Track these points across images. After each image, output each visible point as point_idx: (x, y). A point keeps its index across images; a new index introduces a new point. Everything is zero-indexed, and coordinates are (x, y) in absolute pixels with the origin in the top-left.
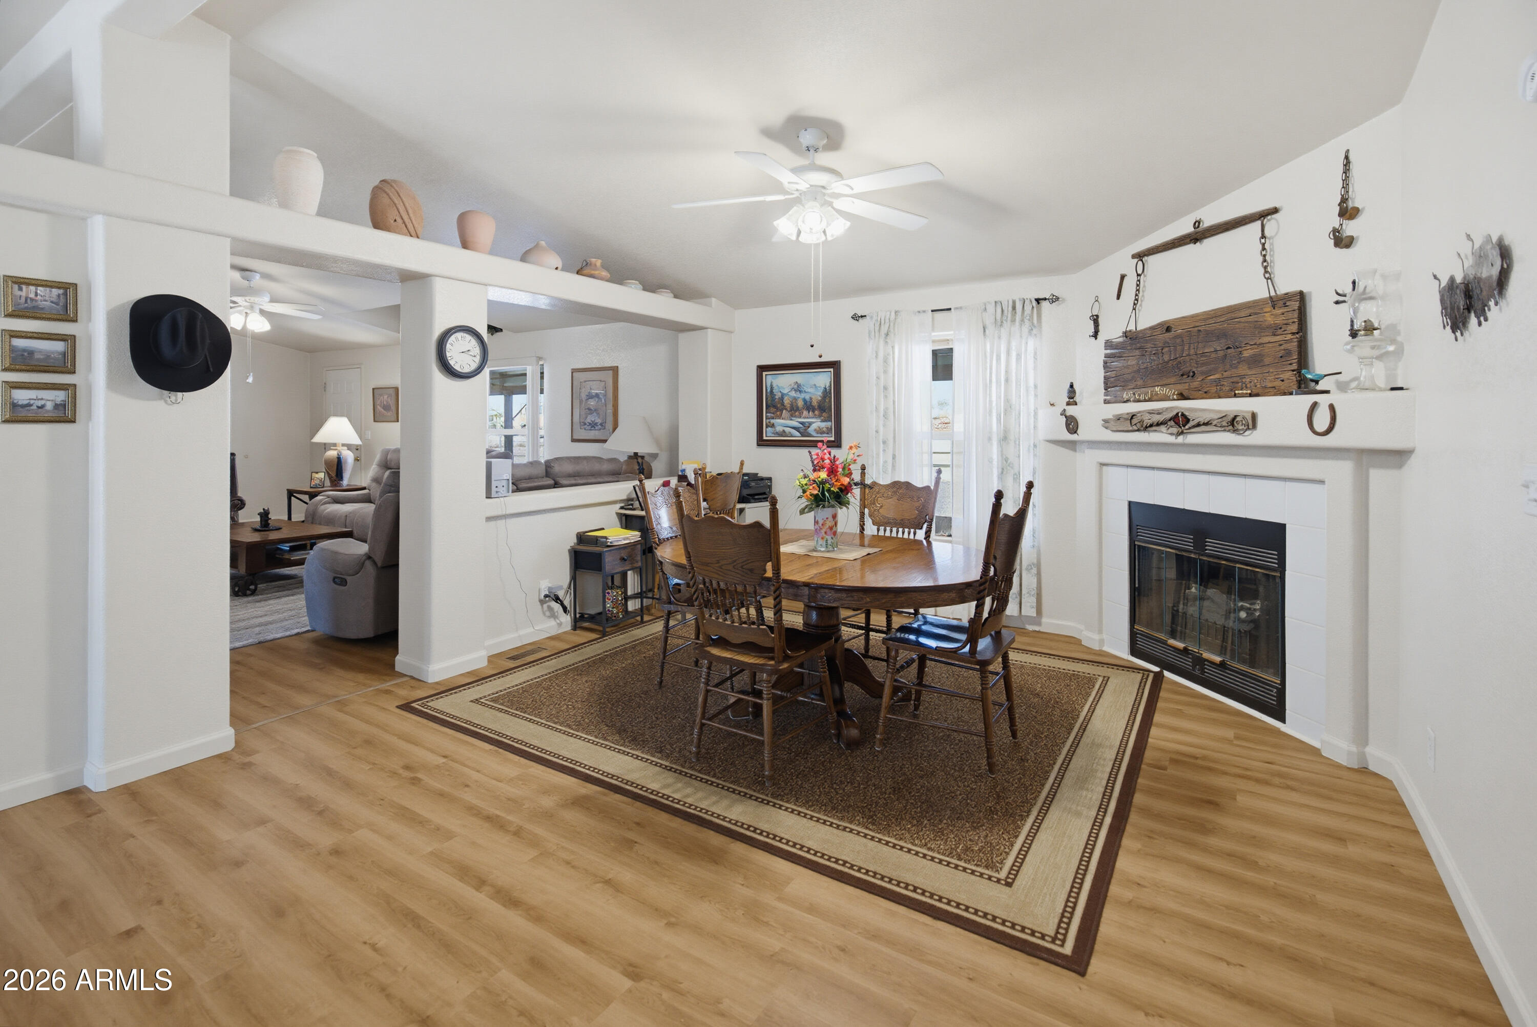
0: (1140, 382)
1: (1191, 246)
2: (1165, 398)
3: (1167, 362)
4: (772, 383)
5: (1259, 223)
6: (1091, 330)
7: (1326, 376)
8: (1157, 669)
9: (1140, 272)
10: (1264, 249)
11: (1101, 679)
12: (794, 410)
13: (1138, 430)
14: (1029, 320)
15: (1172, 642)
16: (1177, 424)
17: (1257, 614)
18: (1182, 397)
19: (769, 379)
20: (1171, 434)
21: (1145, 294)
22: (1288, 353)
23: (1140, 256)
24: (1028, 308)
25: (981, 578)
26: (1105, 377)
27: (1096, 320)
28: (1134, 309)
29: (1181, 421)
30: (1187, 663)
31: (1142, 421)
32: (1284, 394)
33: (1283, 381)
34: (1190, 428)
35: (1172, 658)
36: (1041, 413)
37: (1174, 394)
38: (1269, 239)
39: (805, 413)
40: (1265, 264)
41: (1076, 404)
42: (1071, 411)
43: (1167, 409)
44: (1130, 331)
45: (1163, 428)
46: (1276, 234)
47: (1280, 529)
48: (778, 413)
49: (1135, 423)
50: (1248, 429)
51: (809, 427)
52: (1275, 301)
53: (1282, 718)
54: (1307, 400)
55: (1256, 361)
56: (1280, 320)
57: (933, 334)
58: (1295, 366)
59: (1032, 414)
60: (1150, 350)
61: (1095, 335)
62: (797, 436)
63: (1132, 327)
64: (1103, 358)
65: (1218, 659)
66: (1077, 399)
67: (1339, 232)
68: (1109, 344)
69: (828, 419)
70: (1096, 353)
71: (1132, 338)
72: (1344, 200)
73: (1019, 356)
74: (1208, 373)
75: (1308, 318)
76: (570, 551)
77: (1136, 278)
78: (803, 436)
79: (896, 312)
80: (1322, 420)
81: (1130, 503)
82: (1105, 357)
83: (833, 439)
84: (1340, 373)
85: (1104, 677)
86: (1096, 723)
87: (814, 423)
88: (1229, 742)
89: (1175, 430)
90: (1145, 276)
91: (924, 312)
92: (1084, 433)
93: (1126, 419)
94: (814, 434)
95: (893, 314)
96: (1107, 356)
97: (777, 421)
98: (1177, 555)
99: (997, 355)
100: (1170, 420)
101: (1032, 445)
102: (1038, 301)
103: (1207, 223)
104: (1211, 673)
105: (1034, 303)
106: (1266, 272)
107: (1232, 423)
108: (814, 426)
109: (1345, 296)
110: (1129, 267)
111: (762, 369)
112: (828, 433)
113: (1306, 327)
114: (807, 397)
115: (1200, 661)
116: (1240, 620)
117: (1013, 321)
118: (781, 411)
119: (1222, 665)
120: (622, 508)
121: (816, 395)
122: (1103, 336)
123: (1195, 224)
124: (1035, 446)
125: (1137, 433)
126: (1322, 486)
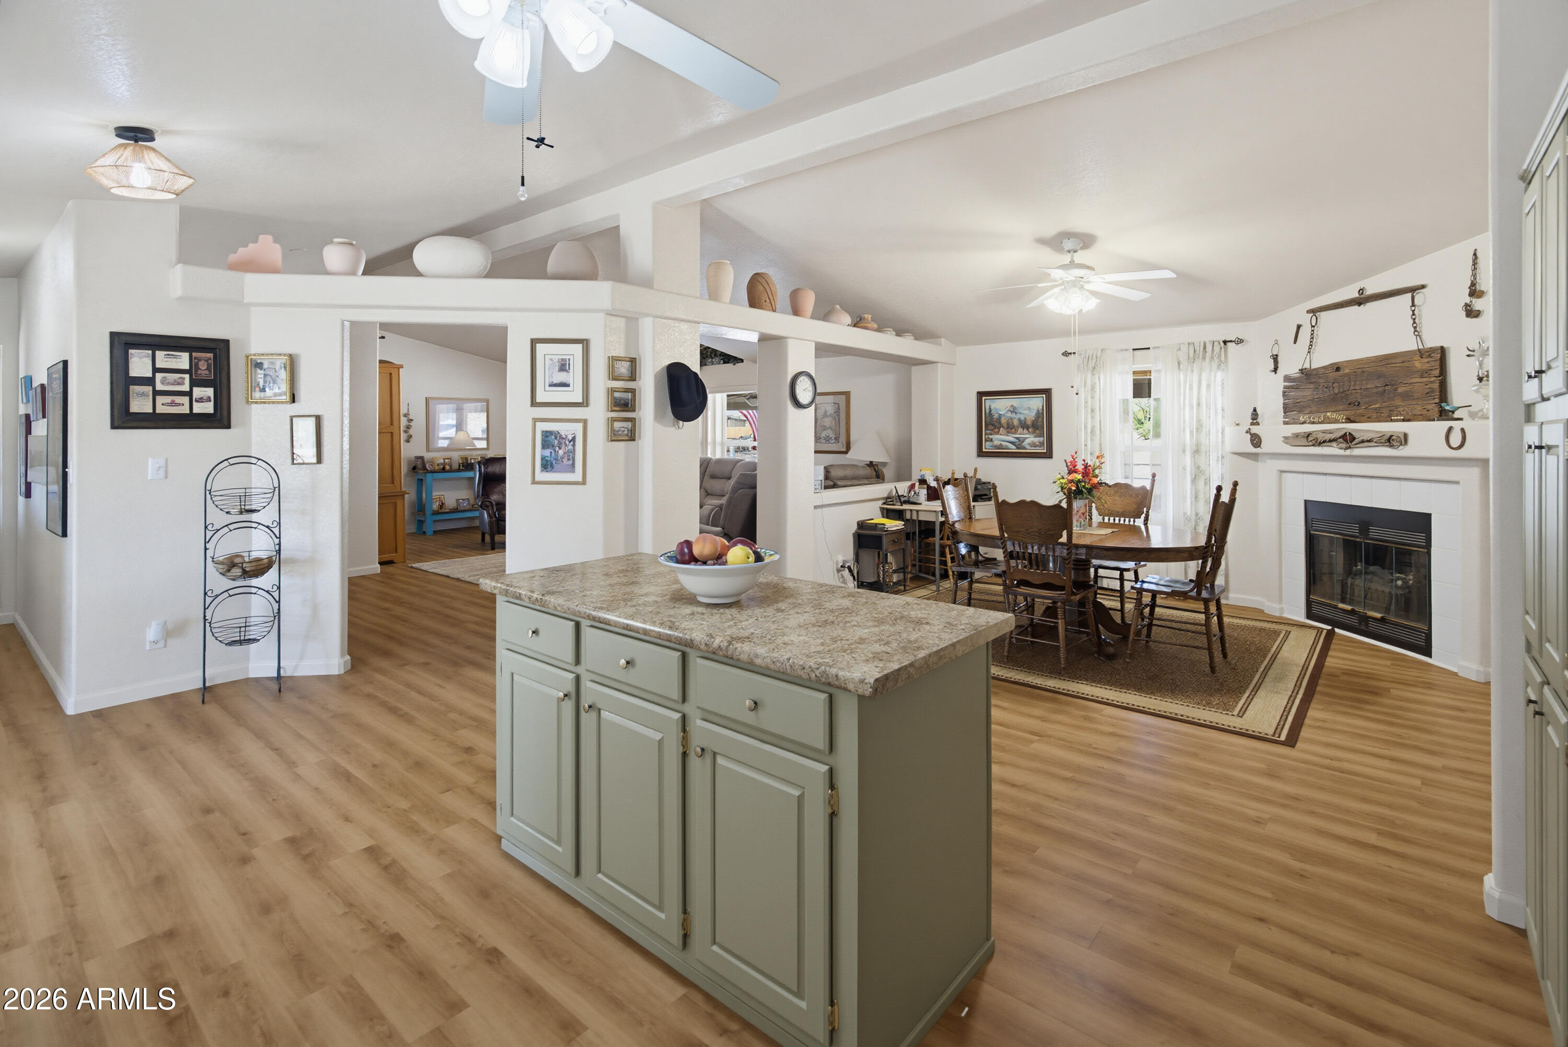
0: (1314, 409)
1: (1356, 307)
2: (1336, 421)
3: (1337, 394)
4: (990, 406)
5: (1409, 295)
6: (1272, 367)
7: (1459, 408)
8: (1330, 628)
9: (1313, 325)
10: (1414, 314)
11: (1284, 632)
12: (1010, 428)
13: (1313, 445)
14: (1218, 358)
15: (1341, 605)
16: (1346, 441)
17: (1411, 582)
18: (1349, 420)
19: (988, 403)
20: (1341, 448)
21: (1318, 340)
22: (1432, 391)
23: (1313, 312)
24: (1217, 348)
25: (1206, 544)
26: (1284, 404)
27: (1275, 358)
28: (1309, 352)
29: (1348, 439)
30: (1354, 621)
31: (1317, 439)
32: (1430, 420)
33: (1428, 410)
34: (1356, 444)
35: (1340, 617)
36: (1228, 430)
37: (1343, 419)
38: (1419, 306)
39: (1020, 430)
40: (1415, 325)
41: (1259, 425)
42: (1255, 429)
43: (1338, 429)
44: (1306, 369)
45: (1334, 444)
46: (1423, 304)
47: (1428, 517)
48: (996, 430)
49: (1310, 439)
50: (1401, 444)
51: (1023, 442)
52: (1422, 353)
53: (1429, 654)
54: (1446, 424)
55: (1406, 396)
56: (1426, 366)
57: (1133, 366)
58: (1437, 401)
59: (1221, 431)
60: (1323, 384)
61: (1275, 370)
62: (1013, 449)
63: (1307, 366)
64: (1282, 389)
65: (1379, 615)
66: (1259, 420)
67: (1470, 306)
68: (1287, 378)
69: (1041, 435)
70: (1277, 384)
71: (1307, 375)
72: (1473, 284)
73: (1209, 386)
74: (1370, 403)
75: (1448, 366)
76: (854, 534)
77: (1310, 329)
78: (1018, 448)
79: (1102, 350)
80: (1455, 440)
81: (1306, 501)
82: (1284, 388)
83: (1045, 451)
84: (1470, 406)
85: (1287, 631)
86: (1285, 652)
87: (1028, 438)
88: (1388, 667)
89: (1344, 445)
90: (1318, 327)
91: (1127, 350)
92: (1265, 447)
93: (1303, 437)
94: (1028, 447)
95: (1100, 351)
96: (1285, 387)
97: (994, 437)
98: (1344, 539)
99: (1190, 385)
100: (1340, 438)
101: (1220, 456)
102: (1225, 342)
103: (1369, 292)
104: (1373, 626)
105: (1222, 344)
106: (1415, 331)
107: (1389, 441)
108: (1028, 441)
109: (1474, 351)
110: (1306, 320)
111: (981, 394)
112: (1040, 447)
113: (1446, 371)
114: (1022, 418)
115: (1365, 619)
116: (1396, 586)
117: (1204, 358)
118: (999, 428)
119: (1382, 620)
120: (884, 503)
121: (1030, 416)
122: (1282, 372)
123: (1359, 291)
124: (1223, 457)
125: (1313, 447)
126: (1458, 485)
